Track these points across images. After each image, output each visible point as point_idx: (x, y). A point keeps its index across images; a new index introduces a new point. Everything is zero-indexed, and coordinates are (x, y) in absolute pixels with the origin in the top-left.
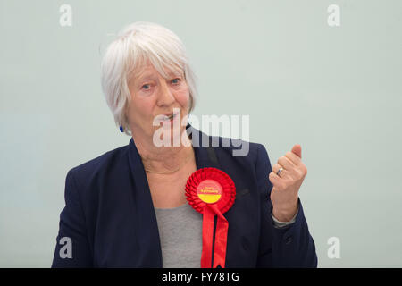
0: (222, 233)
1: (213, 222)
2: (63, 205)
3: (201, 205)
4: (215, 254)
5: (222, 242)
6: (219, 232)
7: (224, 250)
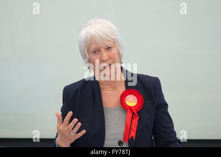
0: (135, 122)
1: (131, 115)
2: (62, 105)
3: (127, 107)
4: (131, 131)
5: (135, 126)
6: (134, 120)
7: (135, 129)
